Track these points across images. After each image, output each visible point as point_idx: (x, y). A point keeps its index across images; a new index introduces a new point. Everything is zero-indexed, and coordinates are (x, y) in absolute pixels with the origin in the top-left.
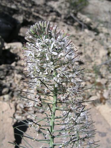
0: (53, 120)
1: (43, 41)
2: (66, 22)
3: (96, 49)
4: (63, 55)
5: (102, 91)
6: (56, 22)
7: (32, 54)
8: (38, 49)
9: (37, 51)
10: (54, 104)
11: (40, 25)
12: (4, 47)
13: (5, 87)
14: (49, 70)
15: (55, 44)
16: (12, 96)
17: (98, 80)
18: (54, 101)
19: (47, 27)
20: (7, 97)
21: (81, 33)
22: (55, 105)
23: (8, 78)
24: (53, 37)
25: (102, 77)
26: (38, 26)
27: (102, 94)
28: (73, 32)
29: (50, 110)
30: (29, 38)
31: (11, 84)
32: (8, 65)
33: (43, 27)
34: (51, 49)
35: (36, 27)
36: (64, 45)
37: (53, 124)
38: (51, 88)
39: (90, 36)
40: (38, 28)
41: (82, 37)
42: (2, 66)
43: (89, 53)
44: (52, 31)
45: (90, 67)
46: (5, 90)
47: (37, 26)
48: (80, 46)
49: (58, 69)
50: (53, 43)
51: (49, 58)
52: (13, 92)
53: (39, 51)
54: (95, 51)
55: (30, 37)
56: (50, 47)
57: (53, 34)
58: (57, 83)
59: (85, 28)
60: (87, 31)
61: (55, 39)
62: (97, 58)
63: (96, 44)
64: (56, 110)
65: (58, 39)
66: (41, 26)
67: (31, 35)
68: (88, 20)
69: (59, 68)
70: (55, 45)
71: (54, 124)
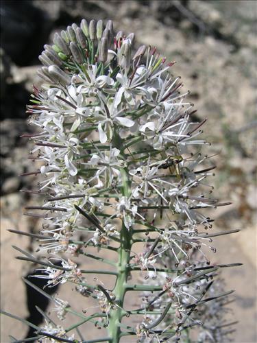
0: (117, 322)
1: (90, 81)
2: (161, 20)
3: (232, 86)
4: (152, 129)
5: (244, 189)
6: (137, 19)
7: (55, 120)
8: (76, 108)
9: (72, 112)
10: (122, 272)
11: (82, 33)
12: (11, 76)
13: (11, 175)
14: (108, 173)
15: (128, 90)
16: (27, 197)
17: (236, 162)
18: (120, 265)
19: (103, 39)
20: (14, 199)
21: (196, 47)
22: (123, 275)
23: (19, 152)
24: (121, 70)
25: (245, 155)
26: (77, 33)
27: (243, 197)
28: (178, 43)
29: (106, 299)
30: (47, 71)
31: (25, 169)
32: (20, 122)
33: (92, 37)
34: (113, 108)
35: (71, 39)
36: (154, 95)
37: (116, 332)
38: (113, 231)
39: (219, 55)
40: (75, 39)
41: (199, 57)
42: (6, 125)
43: (214, 94)
44: (119, 51)
45: (217, 131)
46: (10, 184)
47: (74, 33)
48: (195, 77)
49: (136, 171)
50: (122, 90)
51: (108, 135)
52: (30, 188)
53: (77, 114)
54: (230, 91)
55: (51, 68)
56: (112, 101)
57: (122, 62)
58: (132, 216)
59: (206, 34)
60: (210, 42)
61: (128, 75)
62: (235, 107)
63: (233, 75)
64: (128, 292)
65: (136, 77)
66: (86, 34)
67: (55, 63)
68: (214, 15)
69: (139, 169)
70: (127, 96)
71: (119, 332)
